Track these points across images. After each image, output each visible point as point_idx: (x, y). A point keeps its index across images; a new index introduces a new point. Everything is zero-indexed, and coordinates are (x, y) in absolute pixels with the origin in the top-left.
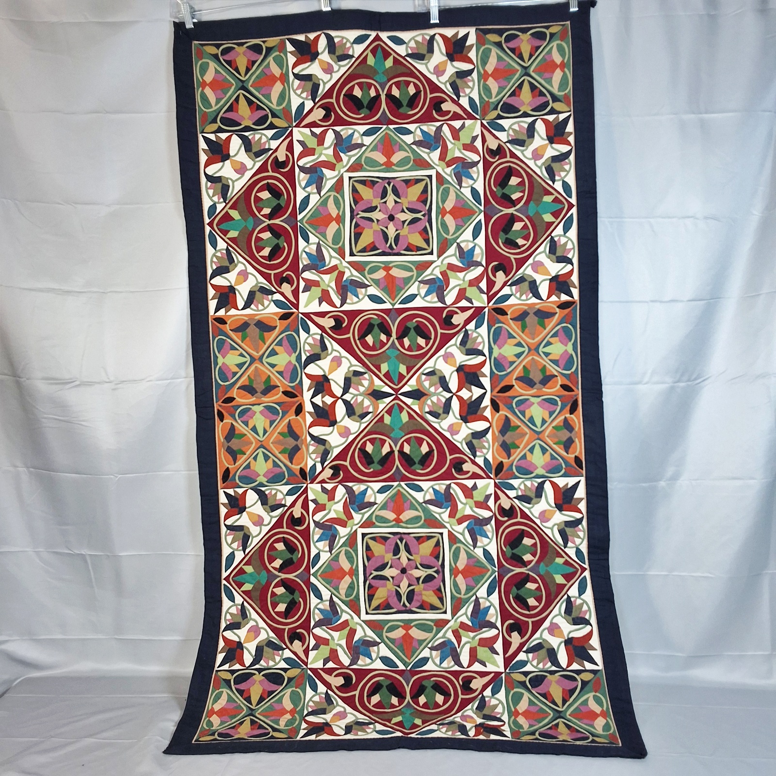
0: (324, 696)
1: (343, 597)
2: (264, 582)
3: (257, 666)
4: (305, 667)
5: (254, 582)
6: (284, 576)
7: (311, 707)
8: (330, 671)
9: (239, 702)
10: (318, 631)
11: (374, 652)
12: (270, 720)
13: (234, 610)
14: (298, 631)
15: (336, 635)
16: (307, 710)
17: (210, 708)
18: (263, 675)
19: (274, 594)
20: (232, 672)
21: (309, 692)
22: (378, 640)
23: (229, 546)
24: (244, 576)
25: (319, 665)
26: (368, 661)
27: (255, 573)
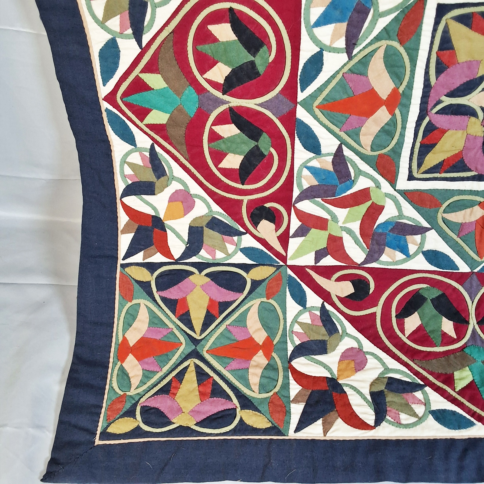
0: (318, 313)
1: (368, 151)
2: (191, 110)
3: (194, 259)
4: (282, 263)
5: (171, 109)
6: (235, 102)
7: (297, 334)
8: (327, 272)
9: (171, 325)
10: (306, 206)
11: (414, 243)
12: (231, 371)
13: (136, 159)
14: (268, 205)
15: (341, 213)
16: (292, 342)
17: (121, 339)
18: (207, 275)
19: (214, 137)
20: (152, 267)
21: (292, 306)
22: (426, 224)
23: (102, 24)
24: (146, 94)
25: (308, 260)
26: (400, 256)
27: (171, 91)
